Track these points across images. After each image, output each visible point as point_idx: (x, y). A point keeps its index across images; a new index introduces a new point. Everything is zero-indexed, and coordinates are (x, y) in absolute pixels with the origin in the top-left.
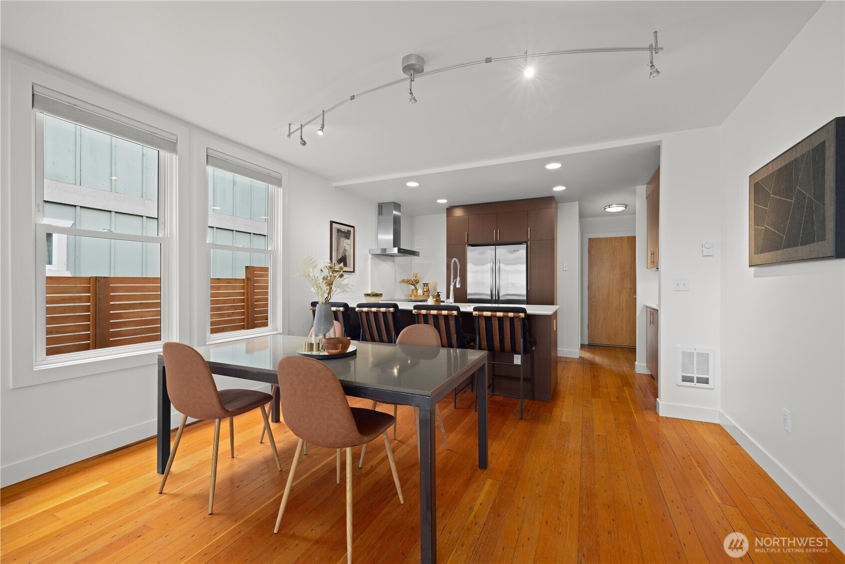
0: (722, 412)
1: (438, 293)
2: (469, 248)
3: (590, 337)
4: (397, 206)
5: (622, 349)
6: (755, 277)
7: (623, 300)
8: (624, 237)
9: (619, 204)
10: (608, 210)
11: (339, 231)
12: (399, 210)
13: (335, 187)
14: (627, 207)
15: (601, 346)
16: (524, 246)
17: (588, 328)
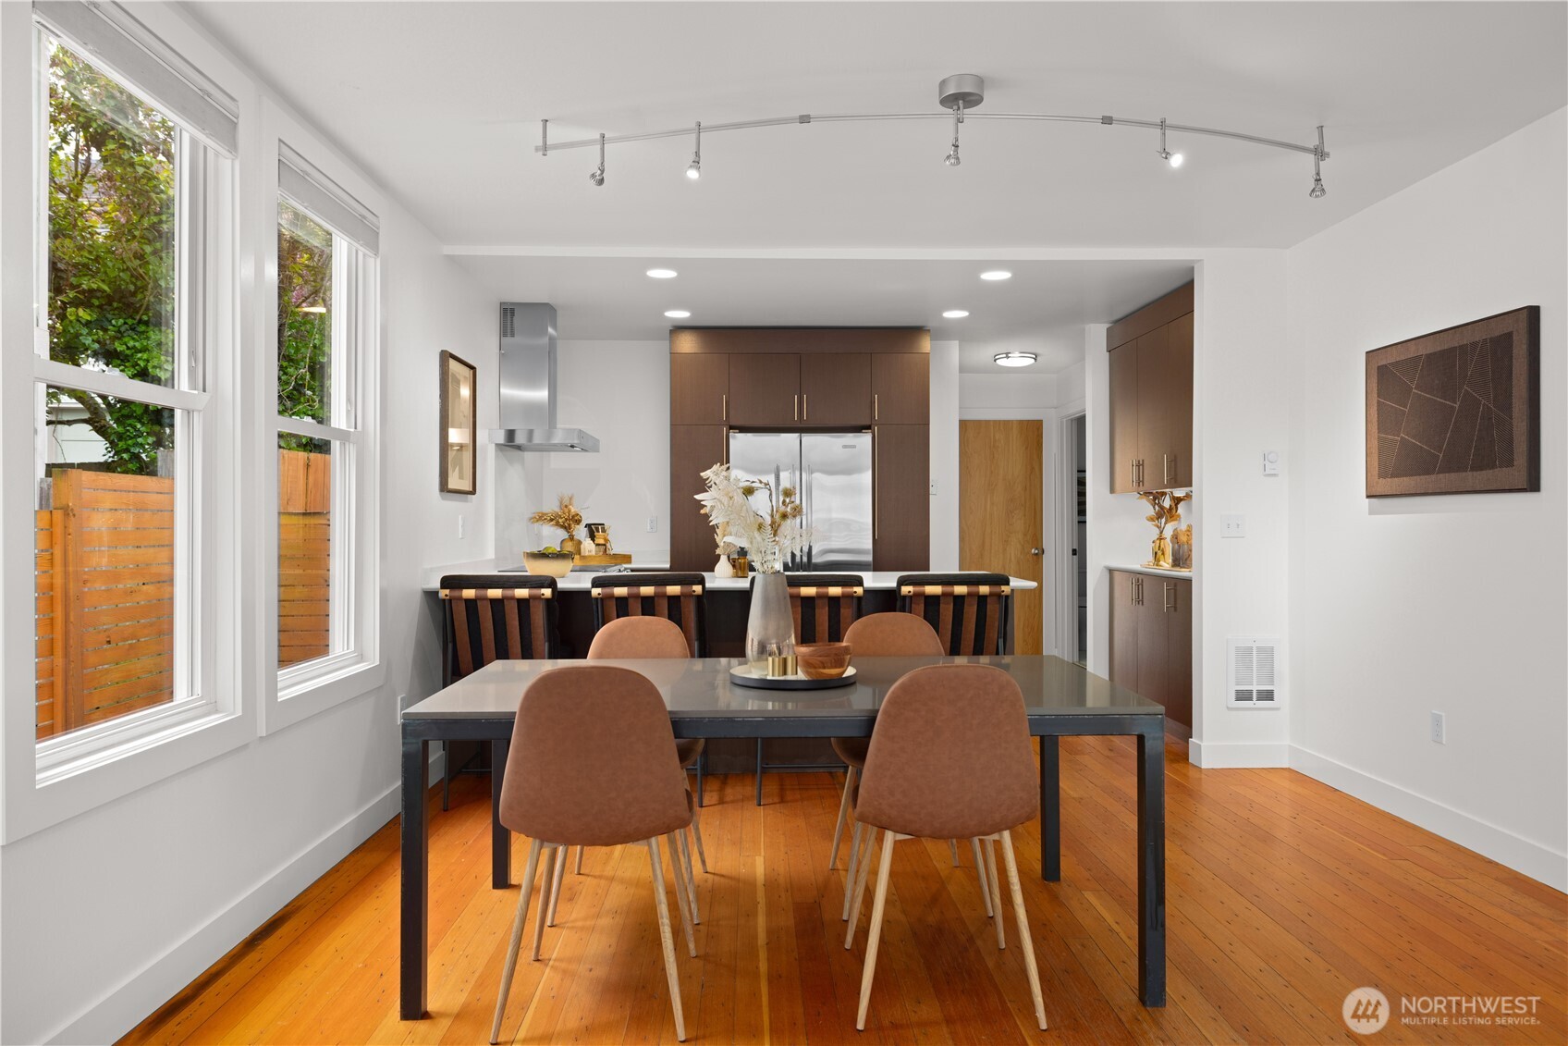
0: (1295, 745)
6: (1370, 514)
9: (1025, 354)
10: (1001, 362)
13: (447, 255)
14: (1038, 358)
16: (867, 436)
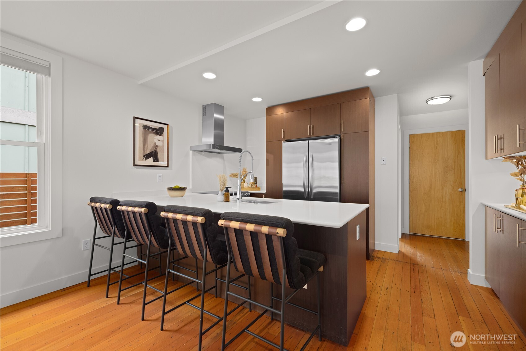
1: (227, 188)
2: (285, 144)
3: (412, 225)
4: (220, 108)
5: (446, 241)
7: (446, 193)
8: (447, 132)
9: (442, 96)
10: (430, 103)
11: (145, 127)
12: (222, 113)
13: (140, 84)
14: (453, 99)
15: (423, 236)
16: (336, 140)
17: (409, 219)
